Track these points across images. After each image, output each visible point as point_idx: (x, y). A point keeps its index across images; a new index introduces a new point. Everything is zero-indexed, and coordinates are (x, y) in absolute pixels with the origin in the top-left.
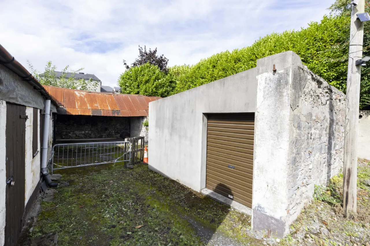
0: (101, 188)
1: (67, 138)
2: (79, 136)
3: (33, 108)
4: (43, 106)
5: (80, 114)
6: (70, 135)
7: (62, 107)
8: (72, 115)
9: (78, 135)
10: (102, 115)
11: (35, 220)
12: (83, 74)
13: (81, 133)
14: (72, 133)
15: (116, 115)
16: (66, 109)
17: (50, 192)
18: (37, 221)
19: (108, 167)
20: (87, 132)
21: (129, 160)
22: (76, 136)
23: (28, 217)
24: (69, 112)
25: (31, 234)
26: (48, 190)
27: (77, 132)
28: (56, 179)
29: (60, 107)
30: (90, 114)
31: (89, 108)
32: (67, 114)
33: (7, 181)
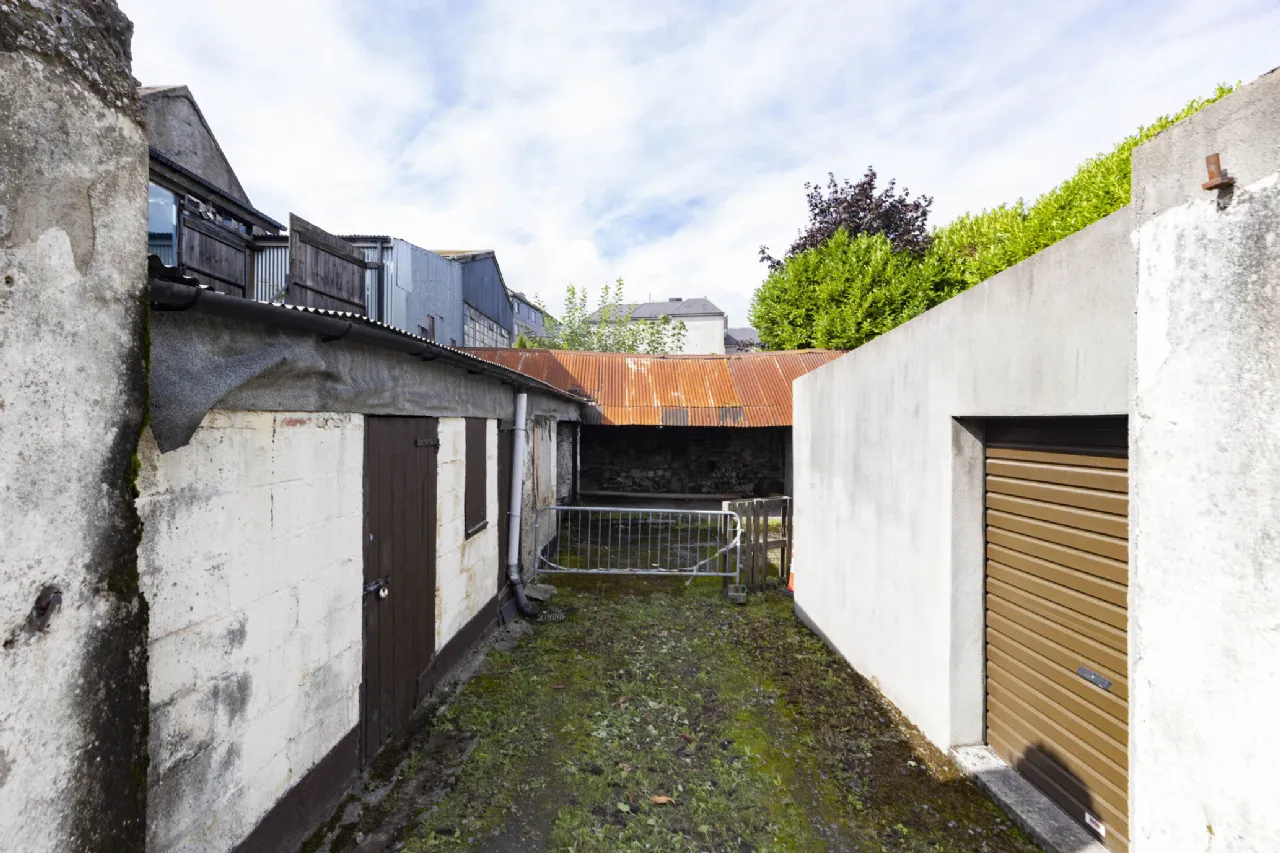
0: (627, 648)
1: (614, 489)
2: (640, 486)
3: (465, 418)
4: (510, 410)
5: (631, 423)
6: (619, 479)
7: (594, 404)
8: (615, 426)
9: (638, 481)
10: (690, 424)
11: (459, 689)
12: (680, 300)
13: (644, 474)
14: (623, 475)
15: (729, 423)
16: (600, 409)
17: (517, 627)
18: (463, 694)
19: (675, 586)
20: (660, 473)
21: (736, 574)
22: (635, 483)
23: (449, 677)
24: (606, 419)
25: (435, 720)
26: (516, 622)
27: (637, 474)
28: (541, 598)
29: (590, 404)
30: (658, 421)
31: (657, 403)
32: (603, 422)
33: (366, 583)
